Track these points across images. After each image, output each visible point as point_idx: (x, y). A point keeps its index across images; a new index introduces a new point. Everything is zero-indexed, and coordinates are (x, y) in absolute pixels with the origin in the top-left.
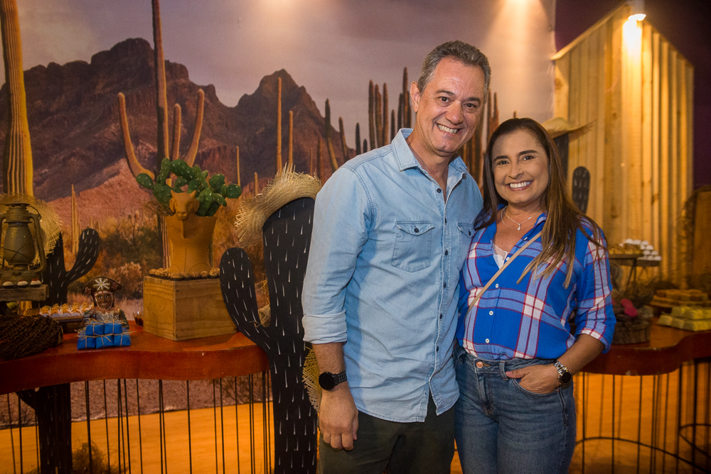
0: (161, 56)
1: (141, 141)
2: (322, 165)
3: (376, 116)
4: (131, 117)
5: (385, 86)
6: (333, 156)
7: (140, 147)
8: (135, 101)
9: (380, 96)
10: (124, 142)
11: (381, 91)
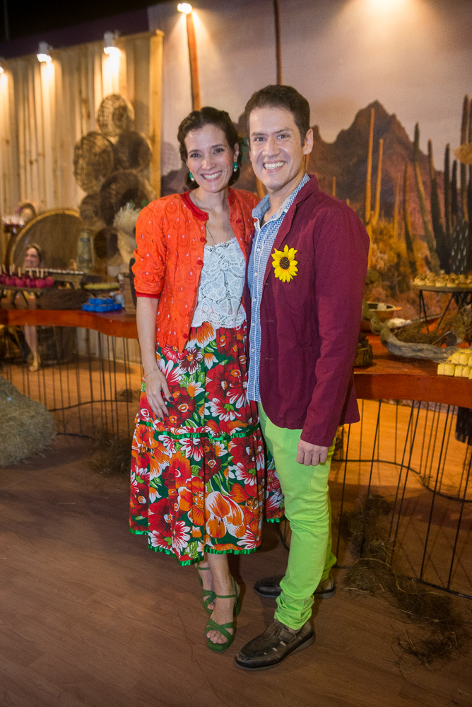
2: (408, 189)
6: (420, 179)
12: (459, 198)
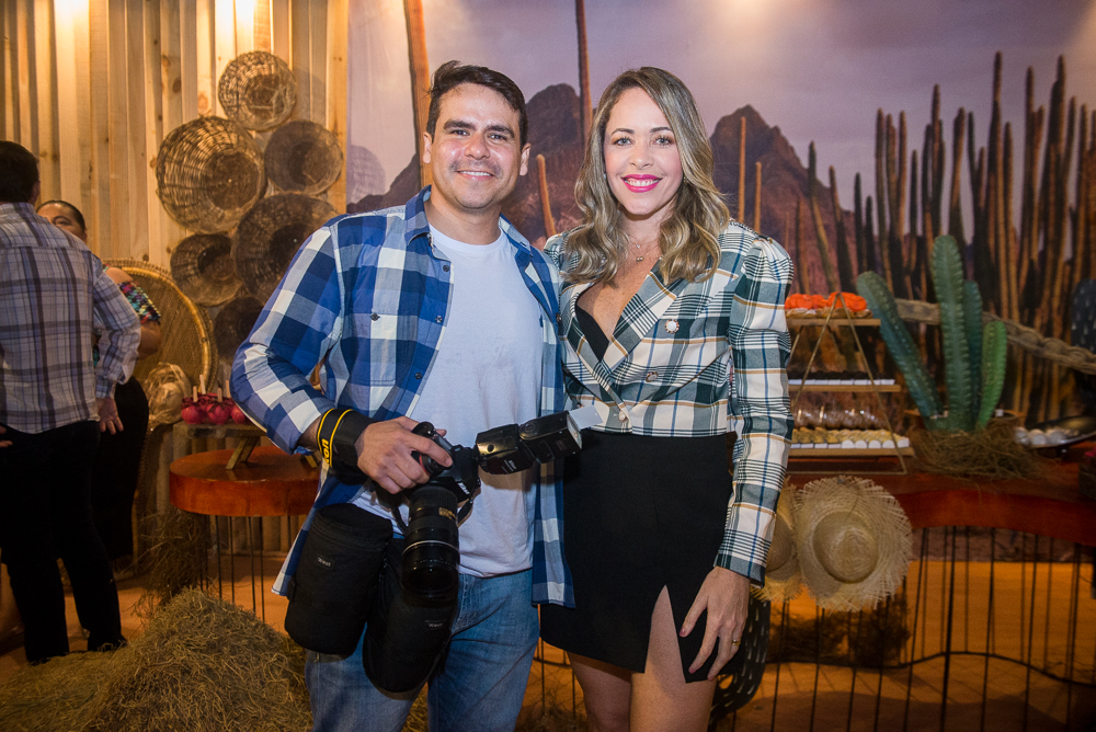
0: (588, 102)
1: (563, 214)
2: (802, 236)
3: (888, 162)
4: (552, 185)
5: (902, 116)
6: (820, 222)
7: (562, 221)
8: (557, 163)
9: (894, 130)
10: (543, 215)
11: (895, 124)
12: (877, 250)
